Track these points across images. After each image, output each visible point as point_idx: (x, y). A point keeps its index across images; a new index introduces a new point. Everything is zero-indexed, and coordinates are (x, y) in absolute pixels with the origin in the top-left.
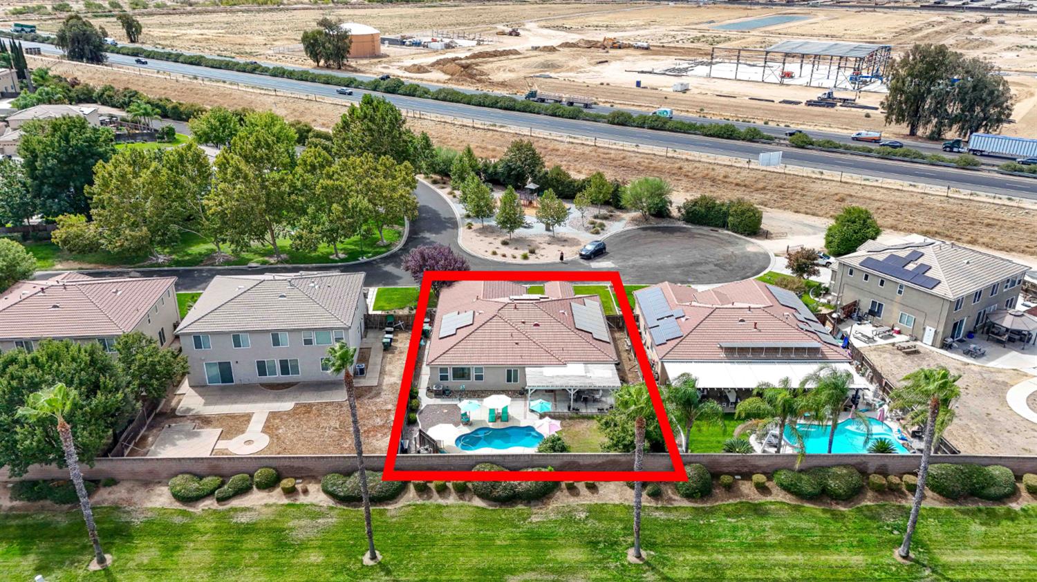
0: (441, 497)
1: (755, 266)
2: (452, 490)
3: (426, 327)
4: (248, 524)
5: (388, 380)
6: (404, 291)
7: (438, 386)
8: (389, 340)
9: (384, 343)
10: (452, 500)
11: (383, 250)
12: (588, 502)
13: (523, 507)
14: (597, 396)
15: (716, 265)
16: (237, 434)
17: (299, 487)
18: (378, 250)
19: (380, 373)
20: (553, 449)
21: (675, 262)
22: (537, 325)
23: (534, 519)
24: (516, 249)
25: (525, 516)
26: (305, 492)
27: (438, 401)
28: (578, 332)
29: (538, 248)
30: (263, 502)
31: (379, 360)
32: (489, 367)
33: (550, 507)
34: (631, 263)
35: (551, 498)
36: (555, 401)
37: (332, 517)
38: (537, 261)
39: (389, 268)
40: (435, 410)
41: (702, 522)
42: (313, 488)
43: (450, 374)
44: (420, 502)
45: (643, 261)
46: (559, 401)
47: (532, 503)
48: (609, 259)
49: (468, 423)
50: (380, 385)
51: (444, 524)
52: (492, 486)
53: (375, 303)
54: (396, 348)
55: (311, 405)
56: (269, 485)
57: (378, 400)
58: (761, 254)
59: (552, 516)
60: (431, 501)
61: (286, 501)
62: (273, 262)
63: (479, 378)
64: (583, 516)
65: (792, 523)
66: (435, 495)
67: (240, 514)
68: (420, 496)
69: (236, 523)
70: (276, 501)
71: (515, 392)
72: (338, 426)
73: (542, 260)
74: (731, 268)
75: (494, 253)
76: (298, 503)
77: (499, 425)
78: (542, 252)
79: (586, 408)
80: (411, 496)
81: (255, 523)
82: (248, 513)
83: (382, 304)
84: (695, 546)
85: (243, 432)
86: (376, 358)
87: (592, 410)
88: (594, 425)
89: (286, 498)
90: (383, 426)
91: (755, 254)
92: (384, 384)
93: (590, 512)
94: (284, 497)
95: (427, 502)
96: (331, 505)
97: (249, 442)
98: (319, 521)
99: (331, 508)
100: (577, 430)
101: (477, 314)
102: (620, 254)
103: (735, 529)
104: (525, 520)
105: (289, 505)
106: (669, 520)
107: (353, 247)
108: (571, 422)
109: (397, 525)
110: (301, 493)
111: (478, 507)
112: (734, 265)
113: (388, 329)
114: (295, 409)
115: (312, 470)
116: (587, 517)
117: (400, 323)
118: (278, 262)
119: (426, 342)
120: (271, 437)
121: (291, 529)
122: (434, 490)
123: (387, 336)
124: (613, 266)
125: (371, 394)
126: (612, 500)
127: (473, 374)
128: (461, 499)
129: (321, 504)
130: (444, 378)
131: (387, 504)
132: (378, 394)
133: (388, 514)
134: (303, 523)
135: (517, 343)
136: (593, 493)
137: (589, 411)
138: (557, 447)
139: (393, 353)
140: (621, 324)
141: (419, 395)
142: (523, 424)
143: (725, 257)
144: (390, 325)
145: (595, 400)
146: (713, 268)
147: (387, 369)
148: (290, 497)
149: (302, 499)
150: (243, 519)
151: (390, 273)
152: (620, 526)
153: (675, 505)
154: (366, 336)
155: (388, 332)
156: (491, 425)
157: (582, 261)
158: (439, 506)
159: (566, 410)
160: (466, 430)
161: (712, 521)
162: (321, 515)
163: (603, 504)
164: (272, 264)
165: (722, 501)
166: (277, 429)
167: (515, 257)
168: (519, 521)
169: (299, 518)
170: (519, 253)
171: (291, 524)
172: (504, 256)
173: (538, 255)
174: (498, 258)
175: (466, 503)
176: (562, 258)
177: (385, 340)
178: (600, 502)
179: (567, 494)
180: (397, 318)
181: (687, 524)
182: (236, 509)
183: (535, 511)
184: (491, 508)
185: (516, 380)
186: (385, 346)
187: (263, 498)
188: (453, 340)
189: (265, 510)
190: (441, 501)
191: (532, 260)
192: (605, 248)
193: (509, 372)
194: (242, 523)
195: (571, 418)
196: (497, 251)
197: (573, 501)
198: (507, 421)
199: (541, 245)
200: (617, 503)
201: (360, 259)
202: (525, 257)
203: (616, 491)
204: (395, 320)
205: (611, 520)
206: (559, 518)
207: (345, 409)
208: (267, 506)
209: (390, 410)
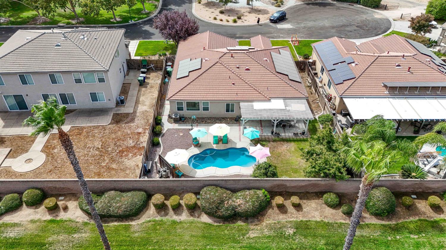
0: (175, 213)
1: (382, 27)
2: (185, 208)
3: (169, 69)
4: (15, 239)
5: (141, 108)
6: (156, 43)
7: (176, 114)
8: (142, 78)
9: (139, 80)
10: (184, 216)
11: (145, 16)
12: (295, 220)
13: (242, 224)
14: (292, 123)
15: (357, 27)
16: (21, 153)
17: (60, 203)
18: (141, 16)
19: (136, 102)
20: (266, 174)
21: (331, 25)
22: (248, 69)
23: (252, 235)
24: (229, 16)
25: (244, 232)
26: (66, 209)
27: (176, 126)
28: (278, 75)
29: (243, 15)
30: (29, 218)
31: (136, 92)
32: (213, 102)
33: (264, 224)
34: (302, 25)
35: (265, 215)
36: (261, 126)
37: (85, 232)
38: (243, 24)
39: (147, 28)
40: (174, 133)
41: (389, 238)
42: (72, 205)
43: (185, 106)
44: (158, 218)
45: (310, 24)
46: (264, 126)
47: (250, 220)
48: (288, 23)
49: (198, 145)
50: (135, 112)
51: (177, 239)
52: (217, 208)
53: (137, 51)
54: (148, 83)
55: (82, 128)
56: (35, 203)
57: (132, 125)
58: (384, 19)
59: (266, 232)
60: (167, 217)
61: (48, 217)
62: (74, 23)
63: (206, 109)
64: (291, 231)
66: (171, 212)
67: (9, 229)
68: (158, 213)
69: (6, 237)
70: (41, 217)
71: (231, 119)
72: (100, 147)
73: (246, 24)
74: (367, 28)
75: (215, 19)
76: (58, 219)
77: (221, 147)
78: (245, 18)
79: (285, 132)
80: (151, 212)
81: (21, 238)
82: (16, 229)
83: (141, 52)
85: (27, 151)
86: (133, 91)
87: (289, 134)
88: (292, 146)
89: (49, 214)
90: (134, 146)
91: (381, 19)
92: (138, 111)
93: (297, 228)
94: (47, 213)
95: (165, 219)
96: (86, 221)
97: (29, 160)
98: (75, 236)
99: (85, 224)
100: (280, 151)
101: (204, 61)
102: (295, 19)
104: (244, 235)
105: (51, 221)
106: (362, 236)
107: (126, 14)
108: (275, 144)
109: (139, 240)
110: (62, 210)
111: (205, 223)
112: (369, 26)
113: (143, 70)
114: (71, 131)
115: (72, 190)
116: (295, 233)
117: (152, 66)
118: (78, 23)
119: (169, 80)
120: (47, 156)
121: (51, 244)
122: (170, 207)
123: (142, 75)
124: (291, 27)
125: (128, 119)
126: (314, 217)
127: (201, 106)
128: (192, 215)
129: (77, 220)
130: (180, 109)
131: (132, 220)
132: (133, 120)
133: (132, 230)
134: (61, 238)
135: (233, 84)
136: (298, 211)
137: (287, 134)
138: (269, 174)
139: (146, 87)
140: (303, 67)
141: (162, 121)
142: (239, 146)
143: (362, 21)
144: (144, 67)
145: (291, 126)
146: (356, 28)
147: (141, 100)
148: (52, 214)
149: (62, 216)
150: (12, 234)
151: (148, 31)
152: (323, 242)
153: (367, 223)
154: (128, 75)
155: (143, 73)
156: (215, 147)
157: (271, 24)
158: (174, 222)
159: (270, 134)
160: (196, 151)
161: (398, 237)
162: (77, 230)
163: (307, 221)
164: (73, 24)
165: (404, 218)
166: (54, 148)
167: (228, 21)
168: (239, 236)
169: (58, 233)
170: (231, 19)
171: (50, 239)
172: (221, 20)
173: (243, 20)
174: (218, 22)
175: (196, 219)
176: (258, 22)
177: (140, 78)
178: (305, 219)
179: (278, 211)
180: (149, 62)
181: (377, 241)
182: (6, 224)
183: (252, 227)
184: (216, 224)
185: (232, 111)
186: (140, 82)
187: (29, 215)
188: (186, 81)
189: (31, 226)
190: (176, 218)
191: (239, 23)
192: (285, 16)
193: (228, 105)
194: (10, 238)
195: (274, 141)
196: (218, 18)
197: (282, 218)
198: (227, 143)
199: (244, 14)
200: (318, 220)
201: (130, 21)
202: (235, 21)
203: (317, 210)
204: (148, 64)
205: (315, 236)
206: (272, 233)
207: (107, 131)
208: (32, 221)
209: (140, 133)
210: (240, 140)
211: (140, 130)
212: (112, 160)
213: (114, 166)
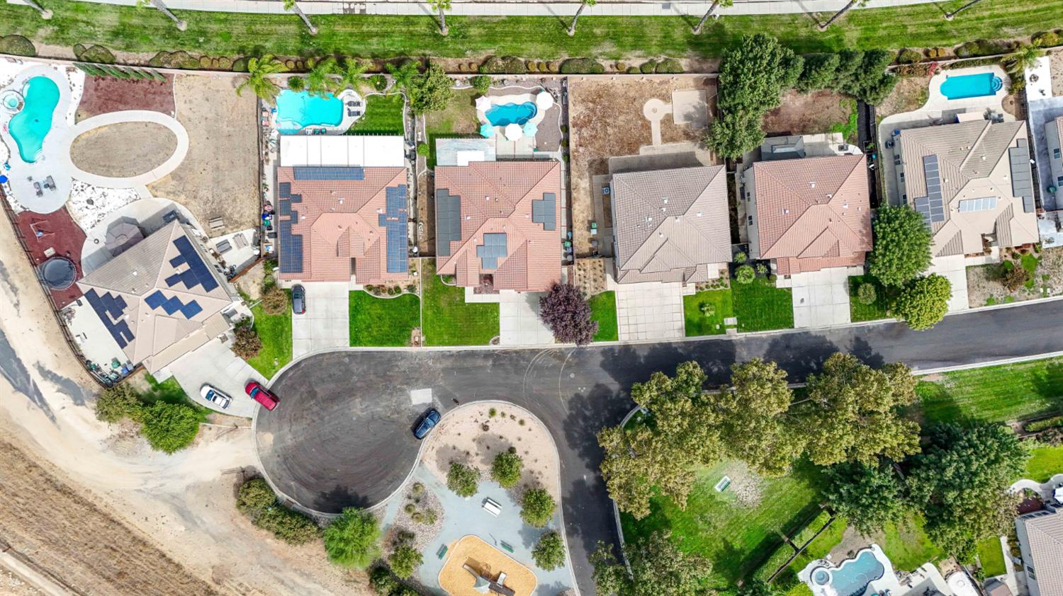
5: (586, 184)
10: (535, 62)
12: (465, 59)
15: (315, 396)
16: (664, 120)
19: (592, 192)
21: (352, 402)
24: (501, 437)
26: (612, 67)
27: (551, 155)
29: (479, 441)
30: (632, 61)
35: (483, 60)
37: (595, 53)
38: (482, 406)
50: (591, 178)
57: (589, 158)
58: (263, 429)
59: (483, 52)
64: (468, 52)
65: (362, 47)
73: (477, 409)
75: (522, 426)
78: (476, 431)
84: (415, 35)
85: (661, 122)
86: (599, 213)
92: (587, 178)
93: (463, 54)
96: (597, 60)
97: (655, 112)
98: (601, 51)
103: (392, 45)
105: (618, 59)
106: (424, 49)
114: (637, 149)
116: (466, 51)
120: (644, 117)
121: (614, 46)
124: (412, 394)
125: (594, 166)
126: (452, 60)
129: (602, 60)
131: (569, 59)
132: (589, 164)
134: (609, 50)
139: (588, 221)
141: (564, 164)
147: (589, 198)
149: (613, 62)
150: (639, 52)
153: (419, 57)
157: (439, 406)
158: (541, 58)
167: (503, 415)
168: (500, 50)
169: (611, 52)
170: (498, 426)
171: (615, 49)
172: (513, 420)
173: (480, 421)
187: (632, 64)
189: (630, 56)
190: (540, 61)
191: (486, 410)
197: (472, 59)
205: (454, 49)
206: (480, 51)
207: (608, 148)
208: (630, 59)
209: (580, 146)
210: (496, 136)
211: (581, 150)
212: (593, 111)
213: (591, 105)
